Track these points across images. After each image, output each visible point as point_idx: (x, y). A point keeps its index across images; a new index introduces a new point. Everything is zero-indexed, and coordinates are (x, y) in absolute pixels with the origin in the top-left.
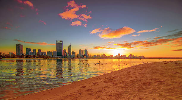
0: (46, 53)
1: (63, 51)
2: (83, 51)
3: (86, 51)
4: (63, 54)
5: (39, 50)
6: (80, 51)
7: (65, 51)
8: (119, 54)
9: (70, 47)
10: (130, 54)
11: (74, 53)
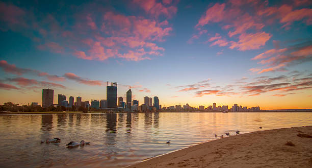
0: (90, 103)
1: (118, 99)
2: (151, 99)
3: (156, 99)
4: (118, 105)
5: (79, 99)
6: (146, 99)
7: (121, 99)
8: (215, 104)
9: (129, 93)
10: (235, 105)
11: (136, 102)
